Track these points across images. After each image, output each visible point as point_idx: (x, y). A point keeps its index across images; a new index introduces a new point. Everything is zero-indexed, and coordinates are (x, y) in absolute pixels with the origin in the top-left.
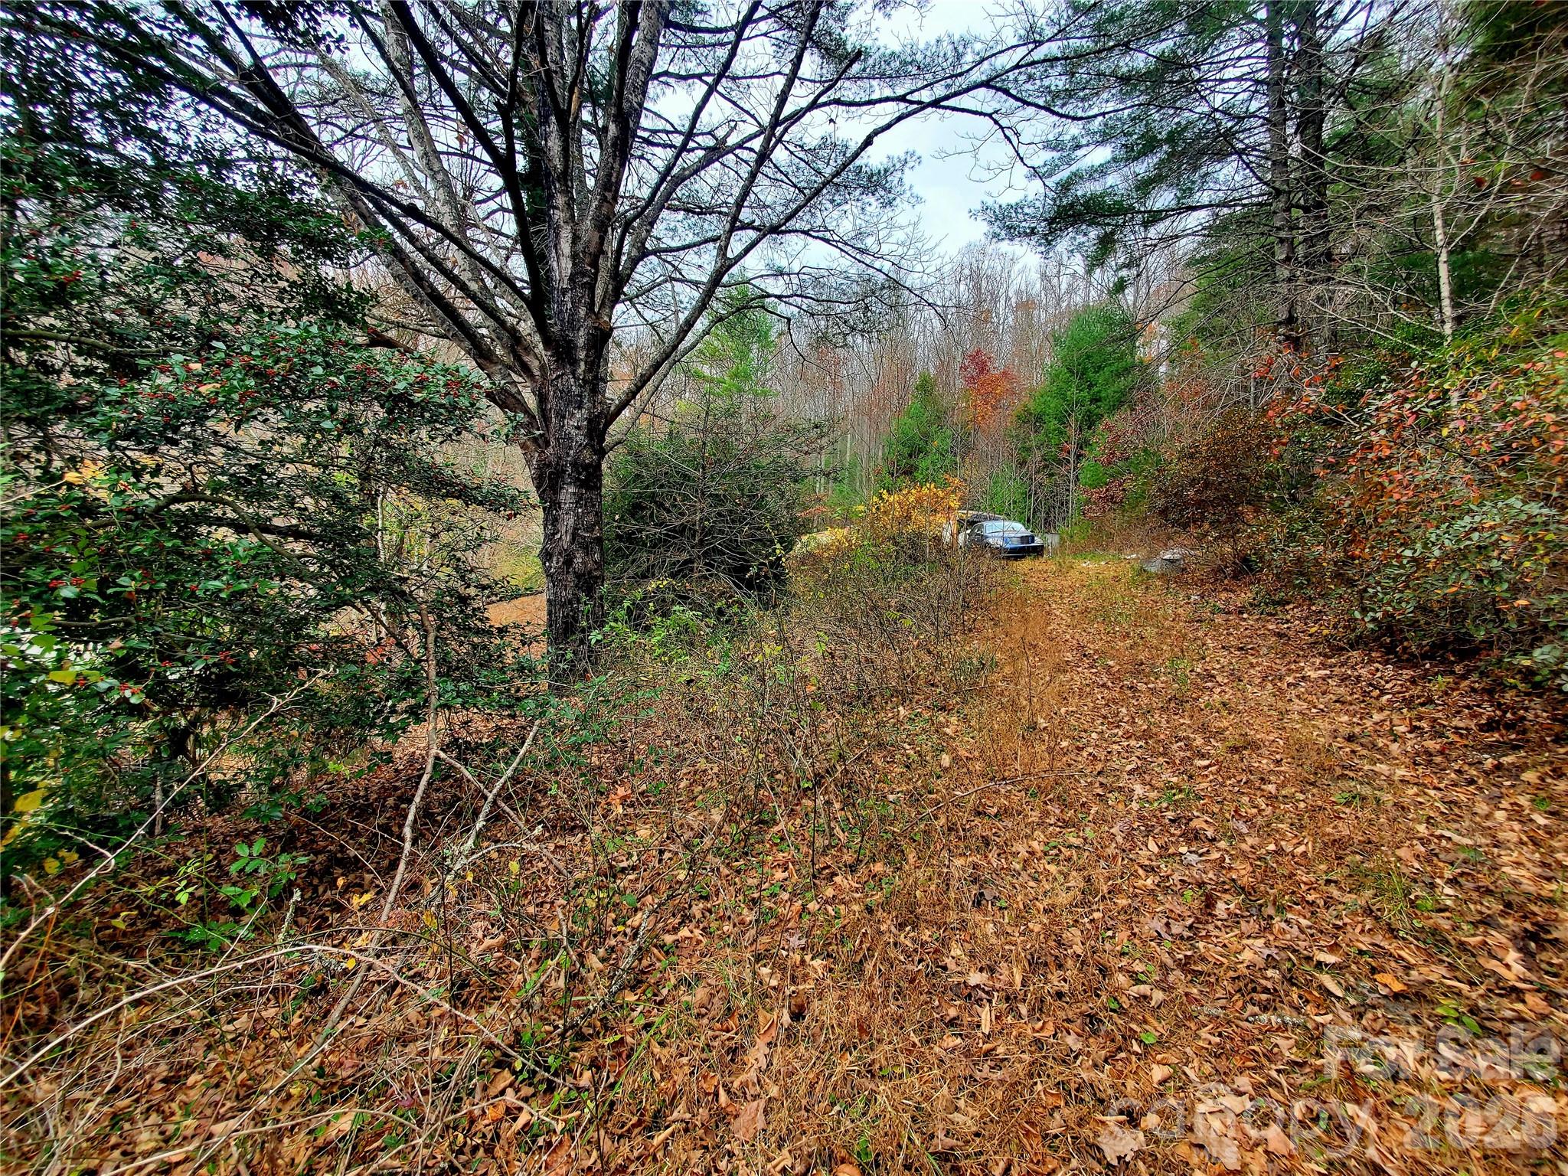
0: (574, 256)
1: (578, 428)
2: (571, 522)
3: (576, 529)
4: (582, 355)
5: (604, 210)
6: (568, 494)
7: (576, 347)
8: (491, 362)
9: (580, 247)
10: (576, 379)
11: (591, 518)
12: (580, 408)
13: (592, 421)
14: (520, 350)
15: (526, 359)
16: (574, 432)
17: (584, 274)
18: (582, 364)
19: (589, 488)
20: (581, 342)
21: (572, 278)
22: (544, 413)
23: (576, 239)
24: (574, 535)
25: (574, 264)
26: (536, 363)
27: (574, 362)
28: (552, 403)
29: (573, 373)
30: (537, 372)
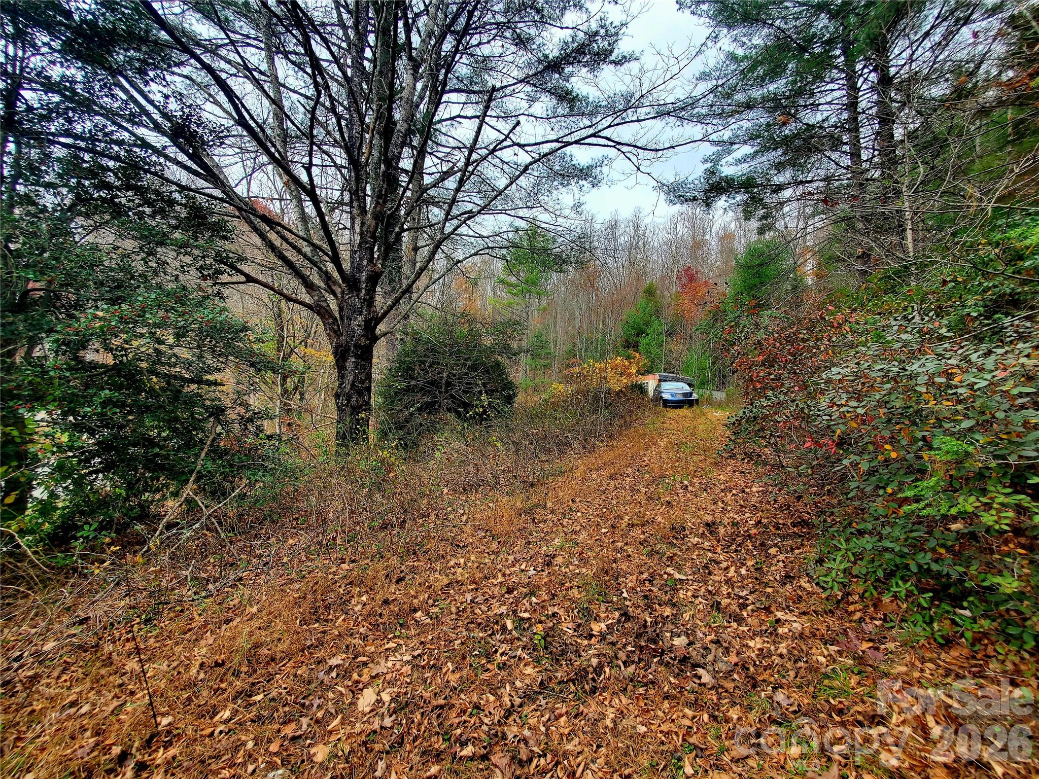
0: (361, 233)
1: (359, 326)
2: (351, 378)
3: (353, 382)
4: (364, 286)
5: (378, 209)
6: (351, 362)
7: (360, 282)
8: (313, 290)
9: (365, 229)
10: (360, 299)
11: (363, 376)
12: (360, 315)
13: (367, 322)
14: (330, 283)
15: (334, 288)
16: (356, 328)
17: (367, 243)
18: (363, 291)
19: (363, 360)
20: (363, 279)
21: (360, 245)
22: (341, 317)
23: (363, 224)
24: (353, 385)
25: (362, 238)
26: (339, 290)
27: (359, 290)
28: (345, 312)
29: (358, 295)
30: (339, 295)
